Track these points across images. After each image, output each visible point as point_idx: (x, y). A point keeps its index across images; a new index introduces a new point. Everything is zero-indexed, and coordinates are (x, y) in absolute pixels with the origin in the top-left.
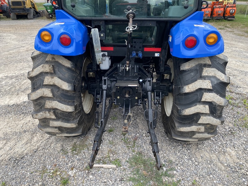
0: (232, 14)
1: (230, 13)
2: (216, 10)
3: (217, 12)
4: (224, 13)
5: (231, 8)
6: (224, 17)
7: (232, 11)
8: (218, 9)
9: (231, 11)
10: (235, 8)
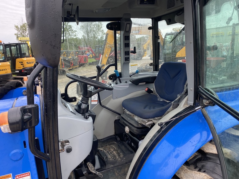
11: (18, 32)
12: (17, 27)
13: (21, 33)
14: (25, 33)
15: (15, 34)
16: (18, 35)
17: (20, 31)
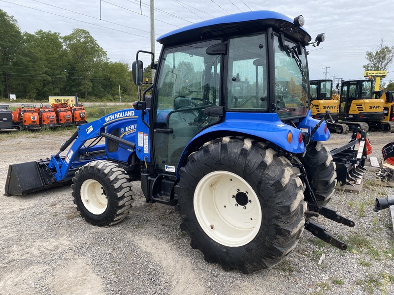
0: (83, 118)
1: (80, 117)
2: (62, 114)
3: (64, 117)
4: (73, 117)
5: (80, 112)
6: (74, 122)
7: (83, 115)
8: (65, 113)
9: (81, 115)
10: (83, 111)
11: (370, 62)
12: (370, 54)
13: (375, 64)
14: (382, 62)
15: (364, 67)
16: (368, 67)
17: (373, 61)
